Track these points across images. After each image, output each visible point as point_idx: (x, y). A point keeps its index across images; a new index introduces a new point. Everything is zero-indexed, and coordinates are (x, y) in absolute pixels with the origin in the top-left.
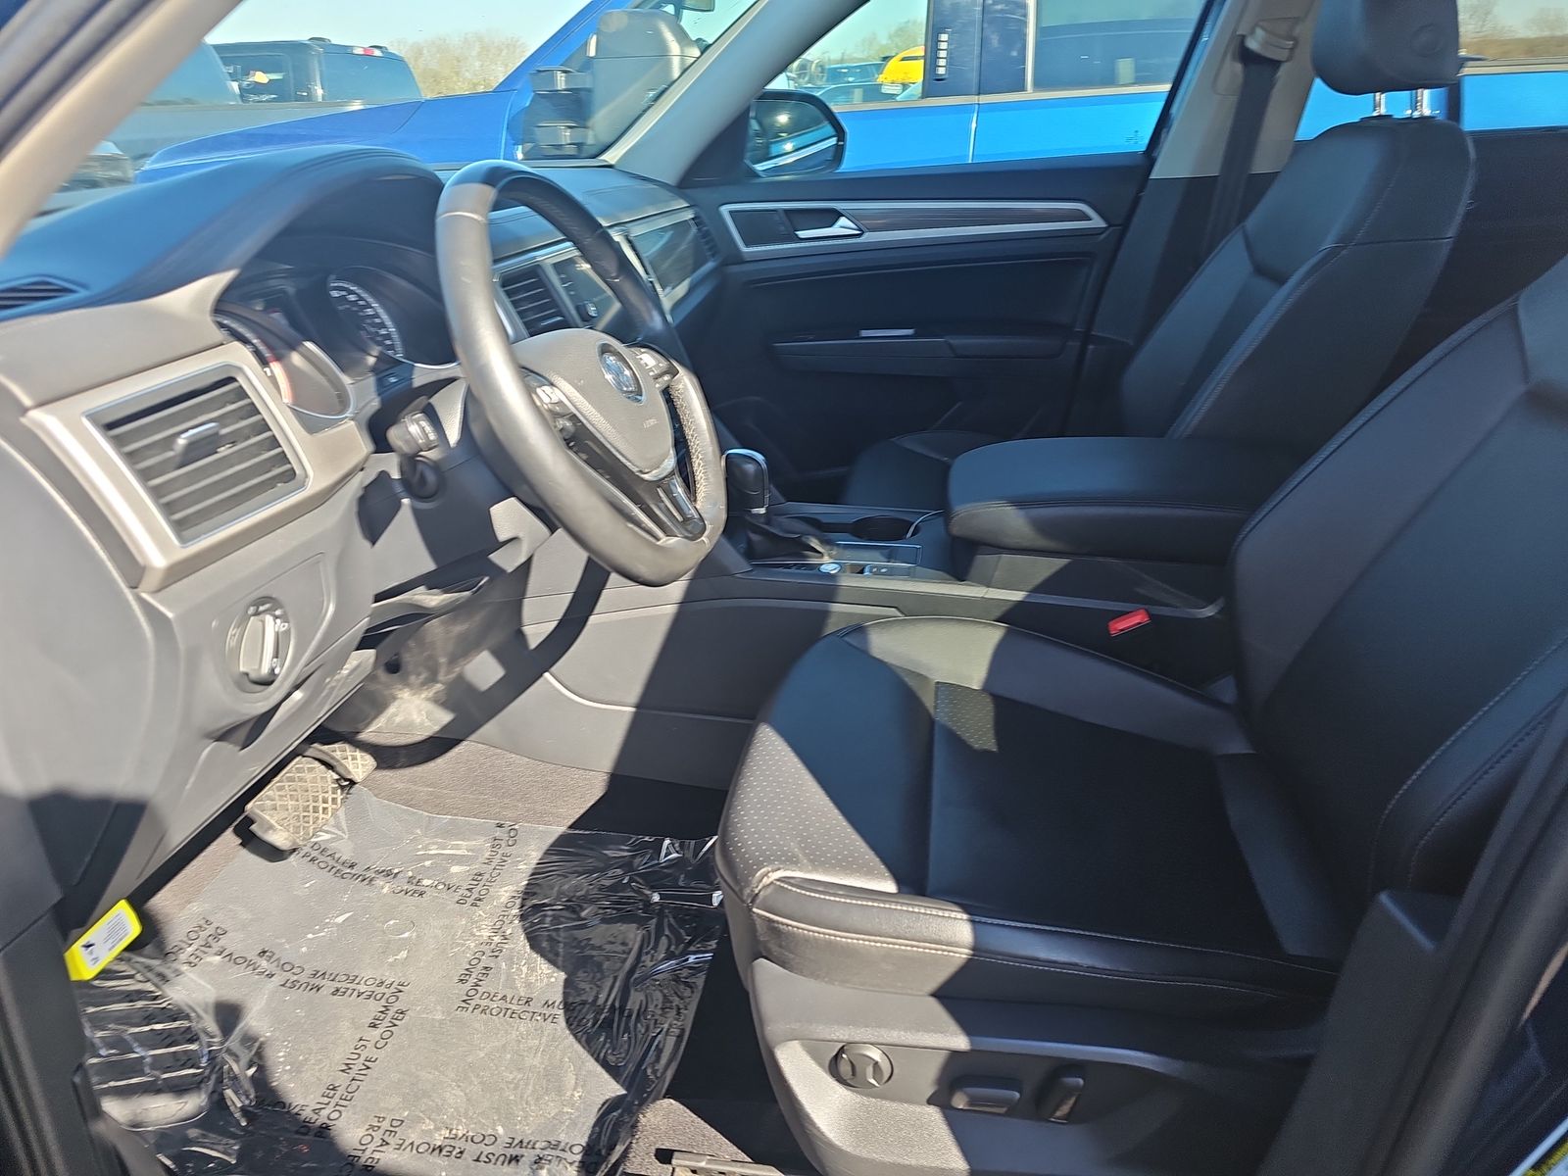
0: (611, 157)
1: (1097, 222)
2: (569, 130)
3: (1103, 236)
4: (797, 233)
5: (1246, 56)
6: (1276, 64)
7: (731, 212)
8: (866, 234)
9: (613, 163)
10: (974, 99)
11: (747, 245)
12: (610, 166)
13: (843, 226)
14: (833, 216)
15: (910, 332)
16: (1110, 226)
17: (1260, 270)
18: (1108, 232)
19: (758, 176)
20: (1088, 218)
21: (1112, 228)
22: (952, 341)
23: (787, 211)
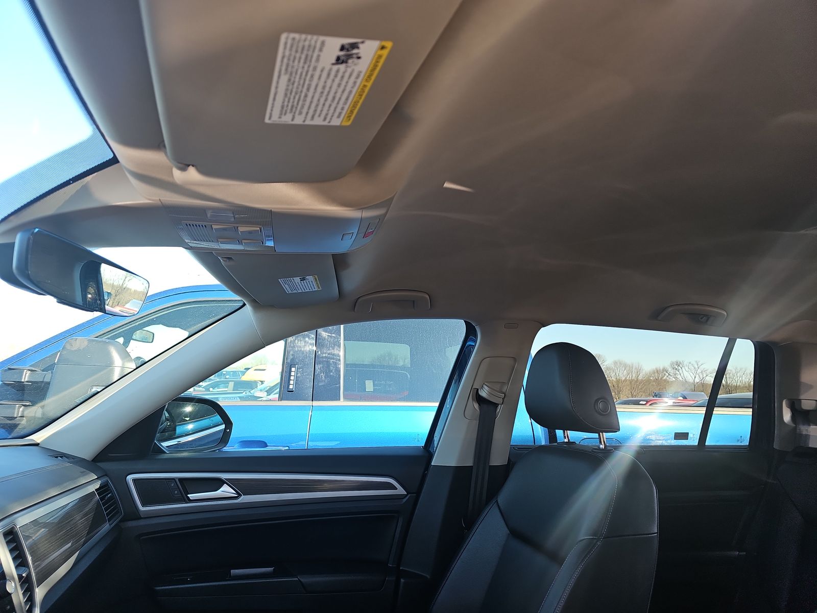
0: (38, 437)
1: (400, 491)
2: (23, 407)
3: (405, 500)
4: (188, 495)
5: (479, 399)
6: (496, 405)
7: (135, 481)
8: (243, 497)
9: (38, 442)
10: (309, 403)
11: (144, 504)
12: (37, 445)
13: (226, 490)
14: (219, 483)
15: (270, 569)
16: (408, 493)
17: (515, 534)
18: (407, 497)
19: (164, 452)
20: (395, 488)
21: (409, 495)
22: (302, 580)
23: (181, 480)
